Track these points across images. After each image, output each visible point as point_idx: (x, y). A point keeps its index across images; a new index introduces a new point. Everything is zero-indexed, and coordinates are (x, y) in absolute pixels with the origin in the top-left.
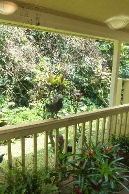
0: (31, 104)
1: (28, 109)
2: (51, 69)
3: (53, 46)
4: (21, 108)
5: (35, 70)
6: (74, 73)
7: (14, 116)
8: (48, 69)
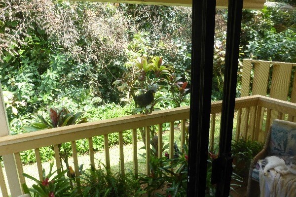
0: (123, 99)
1: (118, 106)
2: (150, 48)
3: (153, 14)
4: (109, 105)
5: (127, 51)
6: (184, 52)
7: (101, 116)
8: (146, 48)
